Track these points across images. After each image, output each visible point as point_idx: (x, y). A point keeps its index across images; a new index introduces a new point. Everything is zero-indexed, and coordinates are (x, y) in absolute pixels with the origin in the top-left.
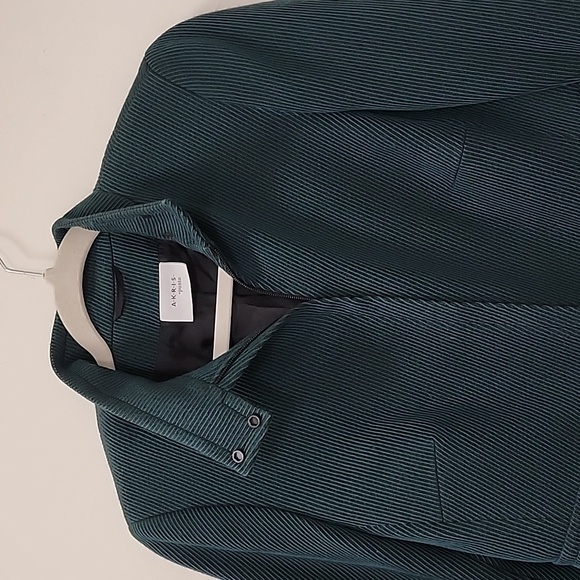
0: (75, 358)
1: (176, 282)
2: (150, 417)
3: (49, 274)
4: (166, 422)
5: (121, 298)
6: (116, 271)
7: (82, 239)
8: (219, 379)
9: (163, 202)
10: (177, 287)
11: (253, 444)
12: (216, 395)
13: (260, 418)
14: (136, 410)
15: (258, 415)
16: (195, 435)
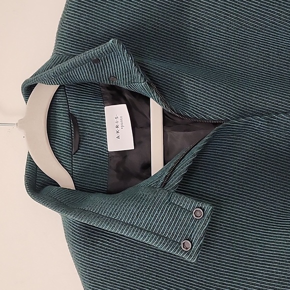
0: (44, 186)
1: (119, 120)
2: (110, 220)
3: (21, 124)
4: (124, 222)
5: (77, 136)
6: (72, 117)
7: (45, 93)
8: (164, 185)
9: (111, 41)
10: (119, 124)
11: (198, 234)
12: (163, 195)
13: (203, 210)
14: (98, 216)
15: (201, 208)
16: (148, 231)
